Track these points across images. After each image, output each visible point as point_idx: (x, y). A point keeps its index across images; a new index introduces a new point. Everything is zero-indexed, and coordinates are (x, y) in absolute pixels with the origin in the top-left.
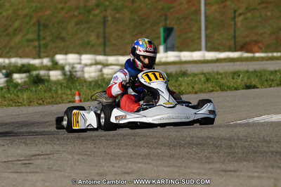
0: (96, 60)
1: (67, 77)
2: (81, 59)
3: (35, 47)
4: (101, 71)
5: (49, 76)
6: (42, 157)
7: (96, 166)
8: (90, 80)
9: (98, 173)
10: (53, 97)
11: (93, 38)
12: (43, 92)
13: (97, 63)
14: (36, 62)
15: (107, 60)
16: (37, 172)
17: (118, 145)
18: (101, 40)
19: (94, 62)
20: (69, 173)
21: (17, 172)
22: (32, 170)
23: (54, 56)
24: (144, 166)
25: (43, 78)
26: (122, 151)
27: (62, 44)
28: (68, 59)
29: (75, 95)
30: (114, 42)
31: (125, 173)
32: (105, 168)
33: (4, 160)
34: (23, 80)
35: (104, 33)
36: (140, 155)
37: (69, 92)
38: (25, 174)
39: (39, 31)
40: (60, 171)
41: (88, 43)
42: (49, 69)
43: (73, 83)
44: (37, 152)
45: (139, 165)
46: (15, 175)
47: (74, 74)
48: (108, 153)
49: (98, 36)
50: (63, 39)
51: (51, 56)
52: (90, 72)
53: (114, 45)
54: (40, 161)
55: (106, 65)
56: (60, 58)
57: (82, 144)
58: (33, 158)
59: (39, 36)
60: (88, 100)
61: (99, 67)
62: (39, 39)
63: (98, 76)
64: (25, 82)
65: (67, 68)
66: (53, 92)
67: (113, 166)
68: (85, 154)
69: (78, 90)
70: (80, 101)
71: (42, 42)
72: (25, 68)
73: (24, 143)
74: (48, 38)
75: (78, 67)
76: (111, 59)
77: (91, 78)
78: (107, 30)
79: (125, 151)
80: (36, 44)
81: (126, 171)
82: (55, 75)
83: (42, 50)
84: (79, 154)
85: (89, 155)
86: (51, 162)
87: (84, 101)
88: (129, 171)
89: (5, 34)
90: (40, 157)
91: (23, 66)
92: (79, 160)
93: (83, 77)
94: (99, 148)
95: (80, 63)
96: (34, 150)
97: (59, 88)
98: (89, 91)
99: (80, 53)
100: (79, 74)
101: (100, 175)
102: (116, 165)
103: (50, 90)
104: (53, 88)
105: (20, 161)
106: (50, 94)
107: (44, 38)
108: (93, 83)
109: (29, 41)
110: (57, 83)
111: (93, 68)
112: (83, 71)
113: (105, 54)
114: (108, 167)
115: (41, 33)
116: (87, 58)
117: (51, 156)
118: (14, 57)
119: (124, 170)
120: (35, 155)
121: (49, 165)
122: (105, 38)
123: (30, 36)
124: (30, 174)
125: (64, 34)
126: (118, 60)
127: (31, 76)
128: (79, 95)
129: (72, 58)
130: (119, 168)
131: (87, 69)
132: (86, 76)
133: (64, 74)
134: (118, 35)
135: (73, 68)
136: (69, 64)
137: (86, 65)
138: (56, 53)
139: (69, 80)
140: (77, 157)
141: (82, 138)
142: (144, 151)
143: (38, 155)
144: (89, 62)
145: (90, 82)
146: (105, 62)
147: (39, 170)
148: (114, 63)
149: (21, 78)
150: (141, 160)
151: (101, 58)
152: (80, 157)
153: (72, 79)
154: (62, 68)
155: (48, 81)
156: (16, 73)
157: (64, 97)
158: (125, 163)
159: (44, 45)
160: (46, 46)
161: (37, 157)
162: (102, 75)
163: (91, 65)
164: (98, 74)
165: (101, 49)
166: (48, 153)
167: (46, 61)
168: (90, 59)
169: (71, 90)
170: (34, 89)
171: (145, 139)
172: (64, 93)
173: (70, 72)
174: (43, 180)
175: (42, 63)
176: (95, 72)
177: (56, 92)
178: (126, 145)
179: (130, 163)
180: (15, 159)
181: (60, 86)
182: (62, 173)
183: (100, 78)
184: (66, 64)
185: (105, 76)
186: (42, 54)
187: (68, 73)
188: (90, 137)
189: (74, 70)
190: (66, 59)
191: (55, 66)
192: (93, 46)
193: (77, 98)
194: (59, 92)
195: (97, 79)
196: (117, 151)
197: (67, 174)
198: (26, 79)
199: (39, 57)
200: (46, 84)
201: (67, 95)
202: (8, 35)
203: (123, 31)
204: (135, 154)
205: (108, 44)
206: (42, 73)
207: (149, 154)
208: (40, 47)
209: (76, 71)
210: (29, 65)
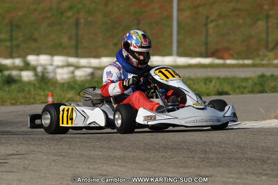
0: (67, 62)
1: (39, 78)
2: (52, 61)
3: (7, 47)
4: (73, 72)
5: (20, 76)
6: (18, 157)
7: (72, 167)
8: (63, 81)
10: (26, 98)
11: (65, 40)
12: (16, 92)
13: (69, 65)
14: (8, 62)
15: (78, 62)
16: (12, 172)
17: (93, 147)
18: (73, 42)
19: (65, 63)
20: (45, 173)
22: (8, 170)
24: (119, 168)
26: (97, 153)
27: (34, 45)
28: (40, 60)
29: (48, 96)
30: (86, 45)
32: (81, 170)
35: (77, 35)
36: (115, 157)
37: (42, 93)
39: (12, 31)
40: (36, 171)
41: (60, 45)
42: (21, 69)
43: (45, 84)
44: (12, 152)
45: (115, 168)
47: (46, 75)
48: (83, 155)
49: (70, 38)
50: (35, 40)
51: (23, 57)
52: (62, 74)
53: (86, 48)
54: (15, 160)
55: (78, 67)
56: (32, 59)
57: (57, 145)
58: (8, 157)
59: (11, 36)
61: (71, 69)
62: (11, 39)
65: (39, 69)
66: (26, 92)
68: (61, 155)
69: (51, 91)
70: (53, 102)
71: (15, 42)
74: (20, 39)
75: (50, 68)
76: (83, 61)
77: (64, 79)
78: (80, 32)
79: (100, 153)
80: (8, 44)
82: (27, 76)
83: (14, 50)
84: (55, 155)
85: (64, 156)
86: (26, 162)
90: (15, 157)
92: (54, 161)
94: (74, 149)
95: (52, 65)
96: (10, 150)
97: (32, 89)
98: (61, 93)
99: (52, 54)
100: (51, 75)
102: (91, 167)
103: (23, 90)
104: (26, 89)
106: (23, 95)
107: (16, 39)
108: (66, 85)
110: (29, 83)
111: (66, 70)
112: (55, 73)
113: (77, 56)
114: (83, 168)
115: (14, 33)
116: (59, 60)
117: (26, 156)
119: (99, 172)
120: (10, 155)
121: (24, 165)
122: (77, 40)
123: (3, 36)
124: (6, 174)
125: (36, 35)
126: (90, 63)
127: (2, 76)
128: (52, 96)
129: (43, 59)
130: (95, 169)
131: (59, 71)
132: (59, 77)
133: (36, 75)
134: (90, 38)
135: (45, 69)
136: (41, 65)
137: (58, 67)
138: (29, 54)
139: (41, 81)
140: (52, 158)
141: (57, 139)
142: (118, 154)
143: (13, 155)
144: (60, 63)
145: (63, 84)
147: (14, 170)
148: (86, 65)
150: (116, 163)
151: (72, 60)
152: (55, 158)
153: (44, 80)
154: (34, 69)
155: (20, 81)
157: (38, 98)
158: (101, 165)
159: (16, 45)
160: (18, 46)
162: (74, 77)
163: (63, 67)
164: (71, 75)
166: (23, 152)
167: (18, 62)
168: (61, 61)
169: (44, 91)
170: (7, 89)
172: (37, 94)
173: (43, 73)
174: (19, 180)
175: (14, 63)
177: (29, 93)
178: (102, 147)
179: (105, 165)
181: (33, 87)
184: (38, 65)
185: (78, 78)
186: (15, 55)
187: (40, 74)
189: (47, 71)
190: (38, 60)
191: (27, 67)
192: (65, 48)
193: (50, 99)
194: (33, 93)
195: (69, 80)
196: (92, 153)
197: (42, 175)
199: (11, 57)
200: (19, 84)
201: (40, 95)
203: (95, 34)
204: (110, 156)
205: (80, 46)
206: (14, 73)
207: (124, 157)
208: (12, 47)
209: (48, 73)
210: (1, 64)
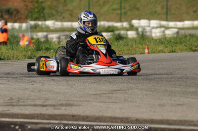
0: (160, 24)
1: (140, 36)
2: (150, 24)
3: (118, 14)
4: (164, 32)
5: (127, 35)
6: (121, 92)
7: (159, 99)
9: (160, 104)
10: (129, 50)
11: (159, 9)
12: (122, 46)
13: (161, 27)
14: (118, 25)
15: (168, 24)
16: (116, 102)
17: (174, 85)
18: (165, 10)
19: (159, 25)
20: (139, 103)
21: (103, 102)
22: (113, 101)
23: (131, 21)
24: (192, 100)
25: (123, 36)
26: (177, 89)
27: (137, 13)
28: (141, 23)
29: (145, 49)
30: (173, 12)
31: (179, 105)
32: (165, 101)
33: (94, 93)
34: (109, 37)
35: (167, 5)
36: (190, 92)
37: (141, 47)
38: (108, 104)
39: (121, 3)
40: (133, 102)
41: (156, 12)
42: (127, 30)
43: (144, 40)
44: (117, 88)
45: (189, 100)
46: (101, 104)
47: (145, 33)
48: (167, 90)
49: (162, 8)
50: (138, 9)
51: (129, 21)
52: (156, 33)
53: (174, 14)
54: (119, 94)
55: (167, 28)
56: (135, 22)
57: (149, 83)
58: (114, 92)
59: (121, 6)
60: (154, 53)
61: (163, 29)
62: (121, 9)
63: (162, 36)
64: (110, 38)
65: (140, 30)
66: (129, 46)
67: (170, 100)
68: (151, 91)
69: (147, 45)
70: (149, 53)
71: (123, 11)
72: (111, 29)
73: (108, 81)
74: (127, 8)
75: (148, 29)
76: (171, 24)
77: (156, 37)
78: (169, 3)
79: (179, 89)
80: (119, 12)
81: (179, 103)
82: (131, 34)
83: (123, 16)
84: (147, 90)
85: (153, 91)
86: (126, 95)
87: (151, 53)
88: (182, 103)
89: (97, 4)
90: (119, 92)
91: (109, 27)
92: (146, 95)
93: (152, 36)
94: (161, 87)
95: (149, 26)
96: (115, 87)
97: (134, 43)
98: (155, 46)
99: (149, 19)
100: (148, 34)
101: (161, 105)
102: (173, 99)
103: (128, 45)
104: (130, 44)
105: (105, 94)
106: (127, 48)
107: (124, 8)
108: (158, 41)
109: (114, 10)
110: (133, 40)
111: (158, 30)
112: (151, 32)
113: (167, 20)
114: (166, 100)
115: (123, 4)
116: (154, 23)
117: (126, 91)
118: (103, 21)
119: (178, 103)
120: (115, 91)
121: (125, 97)
122: (167, 9)
123: (115, 6)
124: (112, 104)
125: (138, 6)
126: (176, 25)
127: (114, 34)
128: (148, 48)
129: (143, 22)
130: (175, 101)
131: (154, 31)
132: (153, 35)
133: (138, 34)
134: (177, 7)
135: (144, 29)
136: (142, 27)
137: (153, 28)
138: (133, 19)
139: (141, 38)
140: (145, 93)
141: (149, 79)
142: (192, 89)
143: (118, 90)
145: (156, 40)
146: (167, 26)
147: (118, 101)
148: (173, 26)
149: (108, 36)
150: (190, 96)
151: (164, 23)
152: (147, 92)
153: (143, 37)
154: (137, 29)
155: (126, 38)
156: (104, 32)
157: (137, 50)
158: (179, 98)
159: (124, 13)
160: (125, 13)
161: (117, 92)
162: (165, 35)
163: (157, 28)
164: (162, 34)
165: (164, 16)
166: (125, 89)
167: (125, 24)
168: (156, 24)
169: (142, 45)
170: (116, 44)
171: (193, 81)
172: (138, 47)
173: (142, 32)
174: (120, 108)
175: (122, 25)
176: (160, 32)
177: (132, 47)
178: (180, 85)
179: (182, 98)
180: (102, 93)
181: (134, 42)
182: (134, 104)
183: (163, 37)
184: (139, 27)
185: (167, 36)
186: (123, 19)
187: (141, 33)
188: (155, 78)
189: (145, 31)
190: (139, 23)
191: (132, 28)
192: (159, 14)
193: (146, 51)
194: (134, 46)
195: (160, 37)
196: (173, 89)
197: (137, 104)
198: (111, 37)
199: (121, 21)
200: (125, 40)
201: (139, 48)
202: (99, 5)
203: (180, 4)
204: (186, 91)
205: (169, 13)
206: (122, 32)
207: (196, 92)
208: (121, 14)
209: (146, 32)
210: (113, 26)
